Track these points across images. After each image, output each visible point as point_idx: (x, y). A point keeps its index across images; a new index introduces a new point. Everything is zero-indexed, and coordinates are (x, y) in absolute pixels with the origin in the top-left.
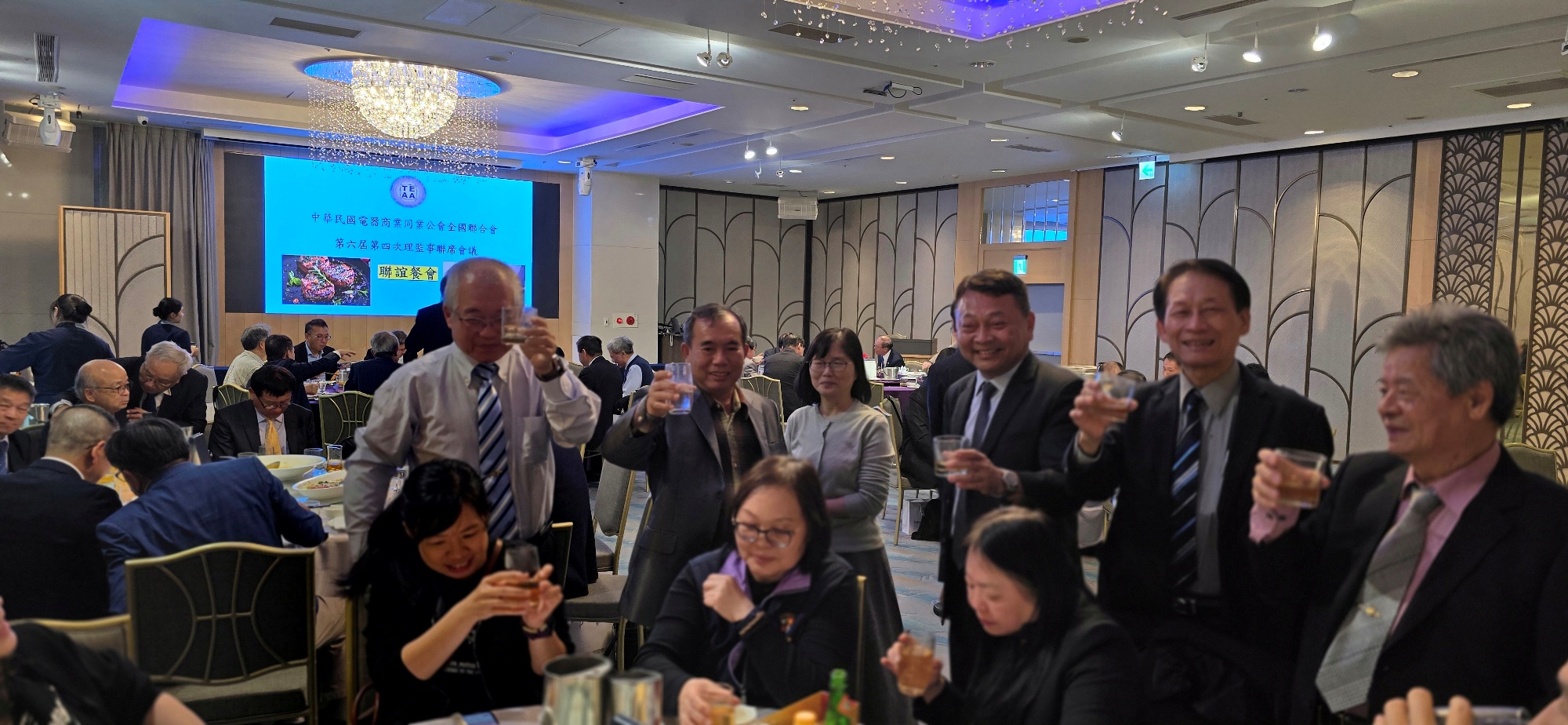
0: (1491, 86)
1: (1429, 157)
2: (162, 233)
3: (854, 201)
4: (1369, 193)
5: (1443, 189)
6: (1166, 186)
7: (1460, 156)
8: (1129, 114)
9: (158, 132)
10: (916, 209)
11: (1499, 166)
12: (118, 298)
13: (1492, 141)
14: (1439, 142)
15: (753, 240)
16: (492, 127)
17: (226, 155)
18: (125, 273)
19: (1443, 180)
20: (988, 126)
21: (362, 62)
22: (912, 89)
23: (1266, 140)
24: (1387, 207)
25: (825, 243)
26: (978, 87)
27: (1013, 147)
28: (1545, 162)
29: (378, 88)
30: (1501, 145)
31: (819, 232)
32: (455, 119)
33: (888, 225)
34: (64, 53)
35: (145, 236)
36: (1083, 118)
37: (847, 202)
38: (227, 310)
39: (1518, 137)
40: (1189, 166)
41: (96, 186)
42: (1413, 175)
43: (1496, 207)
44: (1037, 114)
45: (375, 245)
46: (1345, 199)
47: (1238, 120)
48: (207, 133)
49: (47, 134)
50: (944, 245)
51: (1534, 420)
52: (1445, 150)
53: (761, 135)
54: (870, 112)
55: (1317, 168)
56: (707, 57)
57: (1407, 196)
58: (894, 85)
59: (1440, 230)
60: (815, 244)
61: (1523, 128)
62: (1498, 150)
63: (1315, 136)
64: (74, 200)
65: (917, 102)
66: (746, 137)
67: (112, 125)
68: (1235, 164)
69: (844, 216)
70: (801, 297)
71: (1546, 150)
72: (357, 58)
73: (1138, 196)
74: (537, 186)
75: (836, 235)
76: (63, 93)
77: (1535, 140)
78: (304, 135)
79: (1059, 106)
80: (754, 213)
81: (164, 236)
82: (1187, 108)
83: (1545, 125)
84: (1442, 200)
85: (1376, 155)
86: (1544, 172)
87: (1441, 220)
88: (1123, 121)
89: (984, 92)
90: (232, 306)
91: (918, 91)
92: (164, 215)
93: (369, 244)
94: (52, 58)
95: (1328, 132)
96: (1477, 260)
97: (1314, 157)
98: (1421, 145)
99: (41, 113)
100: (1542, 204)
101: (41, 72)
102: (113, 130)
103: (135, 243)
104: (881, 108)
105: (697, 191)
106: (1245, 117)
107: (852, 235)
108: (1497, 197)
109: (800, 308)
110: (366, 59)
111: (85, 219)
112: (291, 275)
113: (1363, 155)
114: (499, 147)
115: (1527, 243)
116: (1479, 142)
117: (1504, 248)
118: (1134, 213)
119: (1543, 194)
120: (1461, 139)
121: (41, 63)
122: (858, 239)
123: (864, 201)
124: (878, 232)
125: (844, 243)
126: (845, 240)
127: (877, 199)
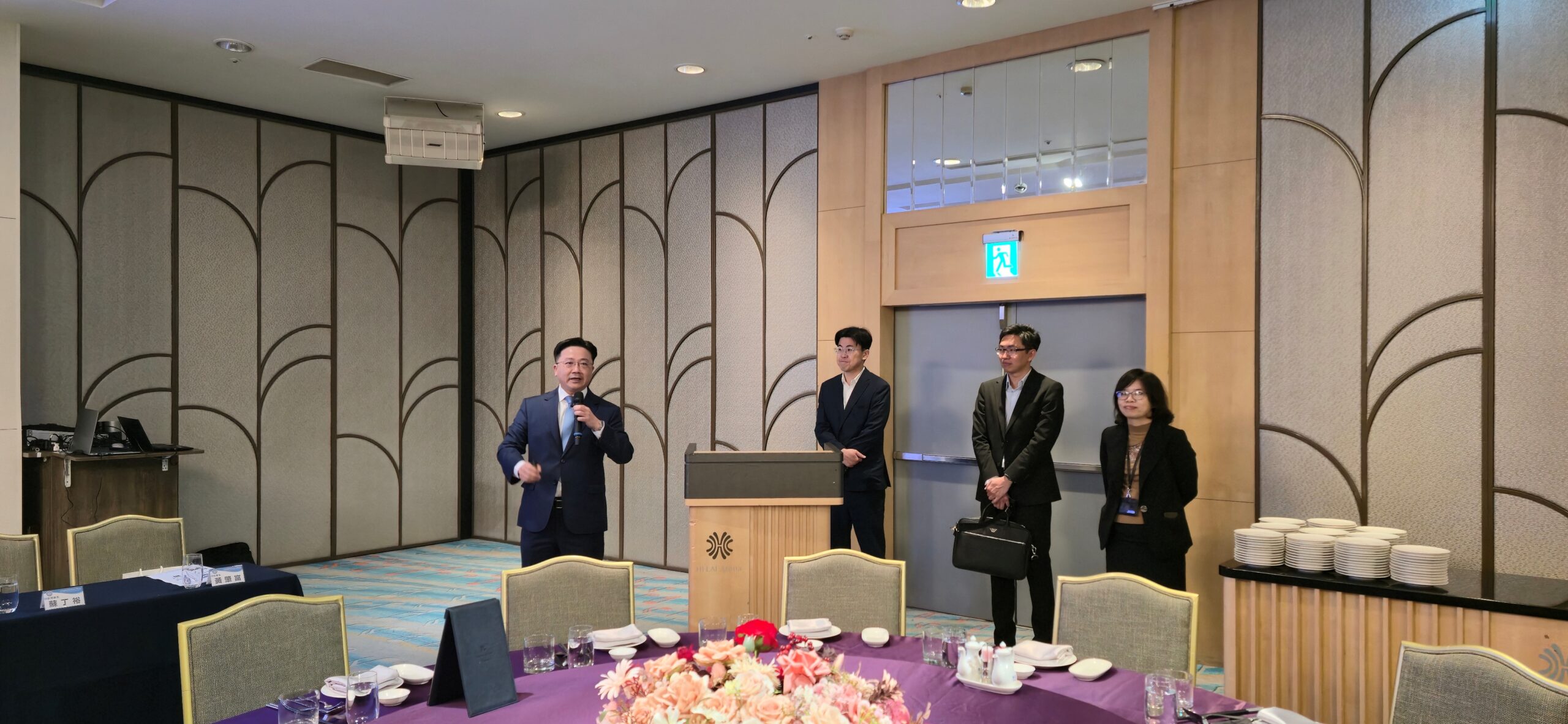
3: (565, 147)
6: (1492, 11)
10: (713, 150)
15: (335, 225)
25: (501, 239)
31: (487, 213)
33: (645, 189)
37: (548, 150)
50: (786, 222)
60: (481, 239)
69: (541, 178)
70: (453, 351)
73: (1382, 49)
75: (526, 221)
80: (333, 166)
105: (176, 98)
107: (562, 217)
109: (451, 372)
118: (1369, 101)
122: (577, 225)
123: (588, 144)
124: (623, 207)
125: (543, 233)
126: (546, 230)
127: (615, 138)
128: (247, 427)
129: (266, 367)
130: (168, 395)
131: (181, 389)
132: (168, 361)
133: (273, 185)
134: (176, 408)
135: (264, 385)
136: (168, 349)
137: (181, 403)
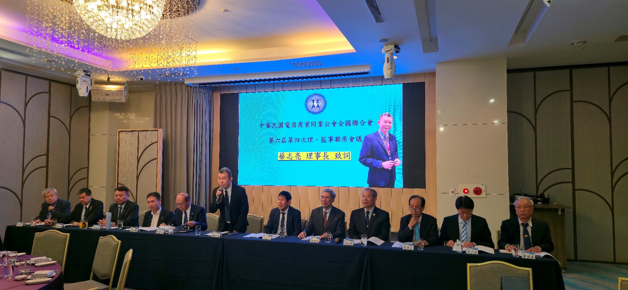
128: (607, 199)
129: (615, 174)
130: (571, 185)
131: (576, 182)
132: (570, 171)
133: (616, 94)
134: (574, 190)
135: (614, 181)
136: (570, 167)
137: (576, 188)
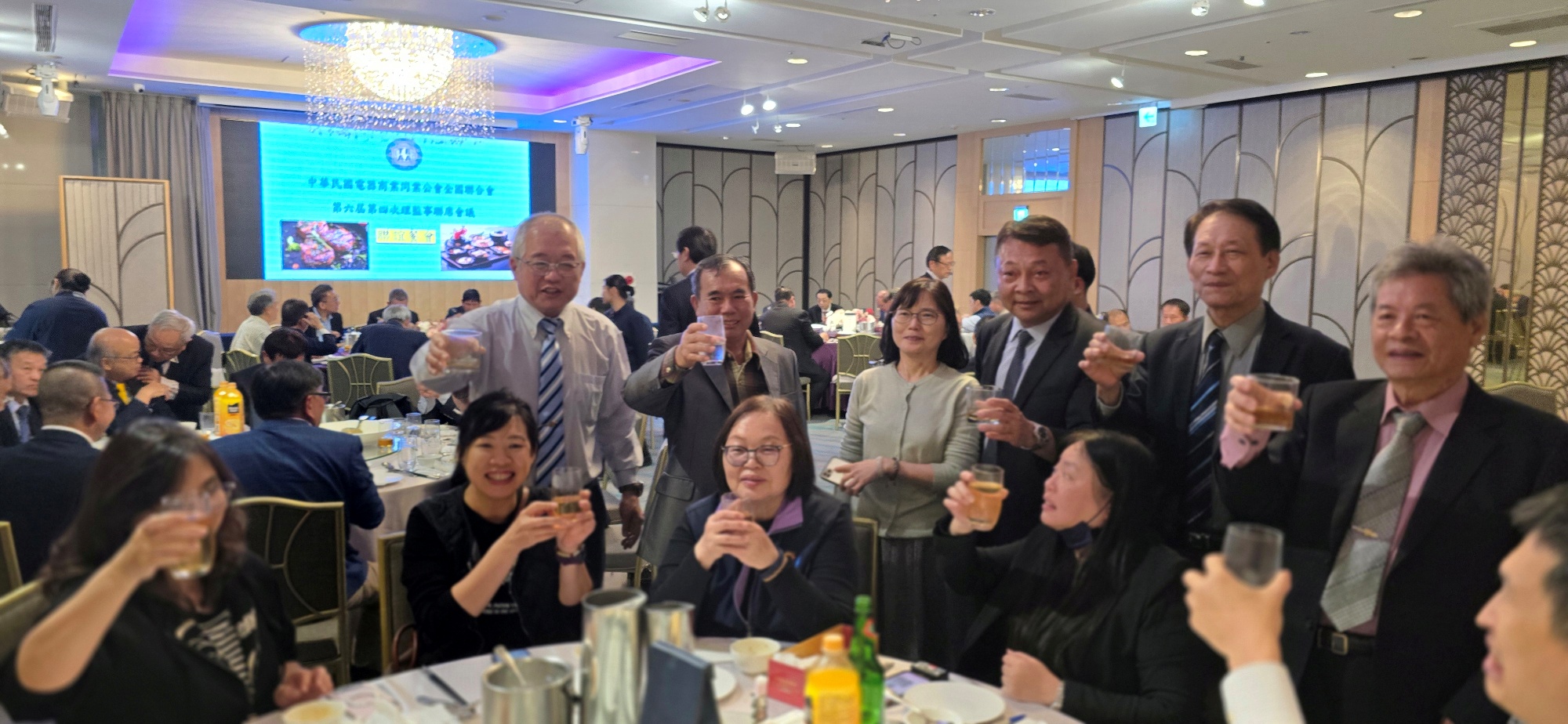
0: (1497, 24)
1: (1433, 97)
2: (161, 201)
3: (854, 156)
4: (1372, 136)
5: (1446, 130)
6: (1167, 132)
7: (1463, 96)
8: (1129, 60)
9: (154, 99)
10: (915, 161)
11: (1502, 105)
12: (120, 266)
13: (1496, 79)
14: (1443, 82)
15: (751, 196)
16: (488, 87)
17: (223, 122)
18: (126, 244)
19: (1447, 120)
20: (988, 75)
21: (357, 25)
22: (910, 39)
23: (1268, 84)
24: (1390, 149)
25: (823, 198)
26: (979, 36)
27: (1012, 96)
28: (1549, 100)
29: (374, 50)
30: (1504, 84)
31: (817, 187)
32: (452, 80)
33: (886, 178)
34: (61, 22)
35: (145, 205)
36: (1084, 65)
37: (845, 156)
38: (230, 276)
39: (1521, 76)
40: (1190, 111)
41: (94, 155)
42: (1415, 117)
43: (1499, 147)
44: (1037, 62)
45: (372, 209)
46: (1348, 142)
47: (1240, 64)
48: (203, 100)
49: (45, 105)
50: (943, 197)
51: (1537, 361)
52: (1449, 90)
53: (758, 89)
54: (868, 63)
55: (1318, 111)
56: (705, 11)
57: (1411, 137)
58: (892, 36)
59: (1444, 171)
60: (813, 197)
61: (1527, 66)
62: (1501, 89)
63: (1317, 78)
64: (73, 169)
65: (915, 52)
66: (742, 92)
67: (108, 94)
68: (1236, 108)
69: (841, 170)
70: (800, 253)
71: (1550, 88)
72: (351, 21)
73: (1140, 143)
74: (534, 147)
75: (834, 190)
76: (59, 63)
77: (1539, 78)
78: (301, 99)
79: (1059, 53)
80: (750, 169)
81: (163, 204)
82: (1188, 53)
83: (1549, 63)
84: (1446, 141)
85: (1378, 95)
86: (1548, 110)
87: (1444, 161)
88: (1124, 68)
89: (984, 41)
90: (233, 272)
91: (917, 41)
92: (163, 183)
93: (366, 207)
94: (49, 28)
95: (1332, 74)
96: (1480, 201)
97: (1318, 99)
98: (1424, 85)
99: (38, 83)
100: (1546, 143)
101: (39, 42)
102: (110, 99)
103: (136, 212)
104: (879, 59)
105: (694, 148)
106: (1246, 61)
107: (850, 188)
108: (1500, 137)
109: (799, 264)
110: (362, 21)
111: (85, 188)
112: (290, 240)
113: (1366, 97)
114: (496, 107)
115: (1530, 182)
116: (1482, 83)
117: (1506, 189)
118: (1135, 160)
119: (1547, 132)
120: (1465, 78)
121: (38, 33)
122: (856, 193)
123: (863, 154)
124: (877, 186)
125: (842, 197)
126: (844, 195)
127: (875, 152)
133: (728, 180)
